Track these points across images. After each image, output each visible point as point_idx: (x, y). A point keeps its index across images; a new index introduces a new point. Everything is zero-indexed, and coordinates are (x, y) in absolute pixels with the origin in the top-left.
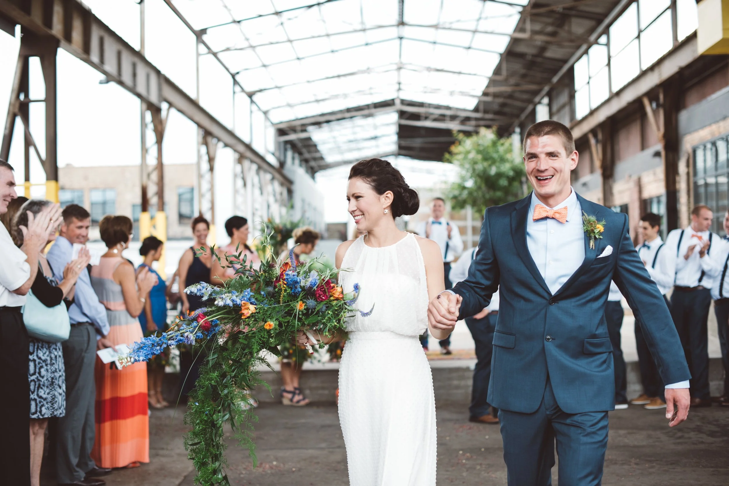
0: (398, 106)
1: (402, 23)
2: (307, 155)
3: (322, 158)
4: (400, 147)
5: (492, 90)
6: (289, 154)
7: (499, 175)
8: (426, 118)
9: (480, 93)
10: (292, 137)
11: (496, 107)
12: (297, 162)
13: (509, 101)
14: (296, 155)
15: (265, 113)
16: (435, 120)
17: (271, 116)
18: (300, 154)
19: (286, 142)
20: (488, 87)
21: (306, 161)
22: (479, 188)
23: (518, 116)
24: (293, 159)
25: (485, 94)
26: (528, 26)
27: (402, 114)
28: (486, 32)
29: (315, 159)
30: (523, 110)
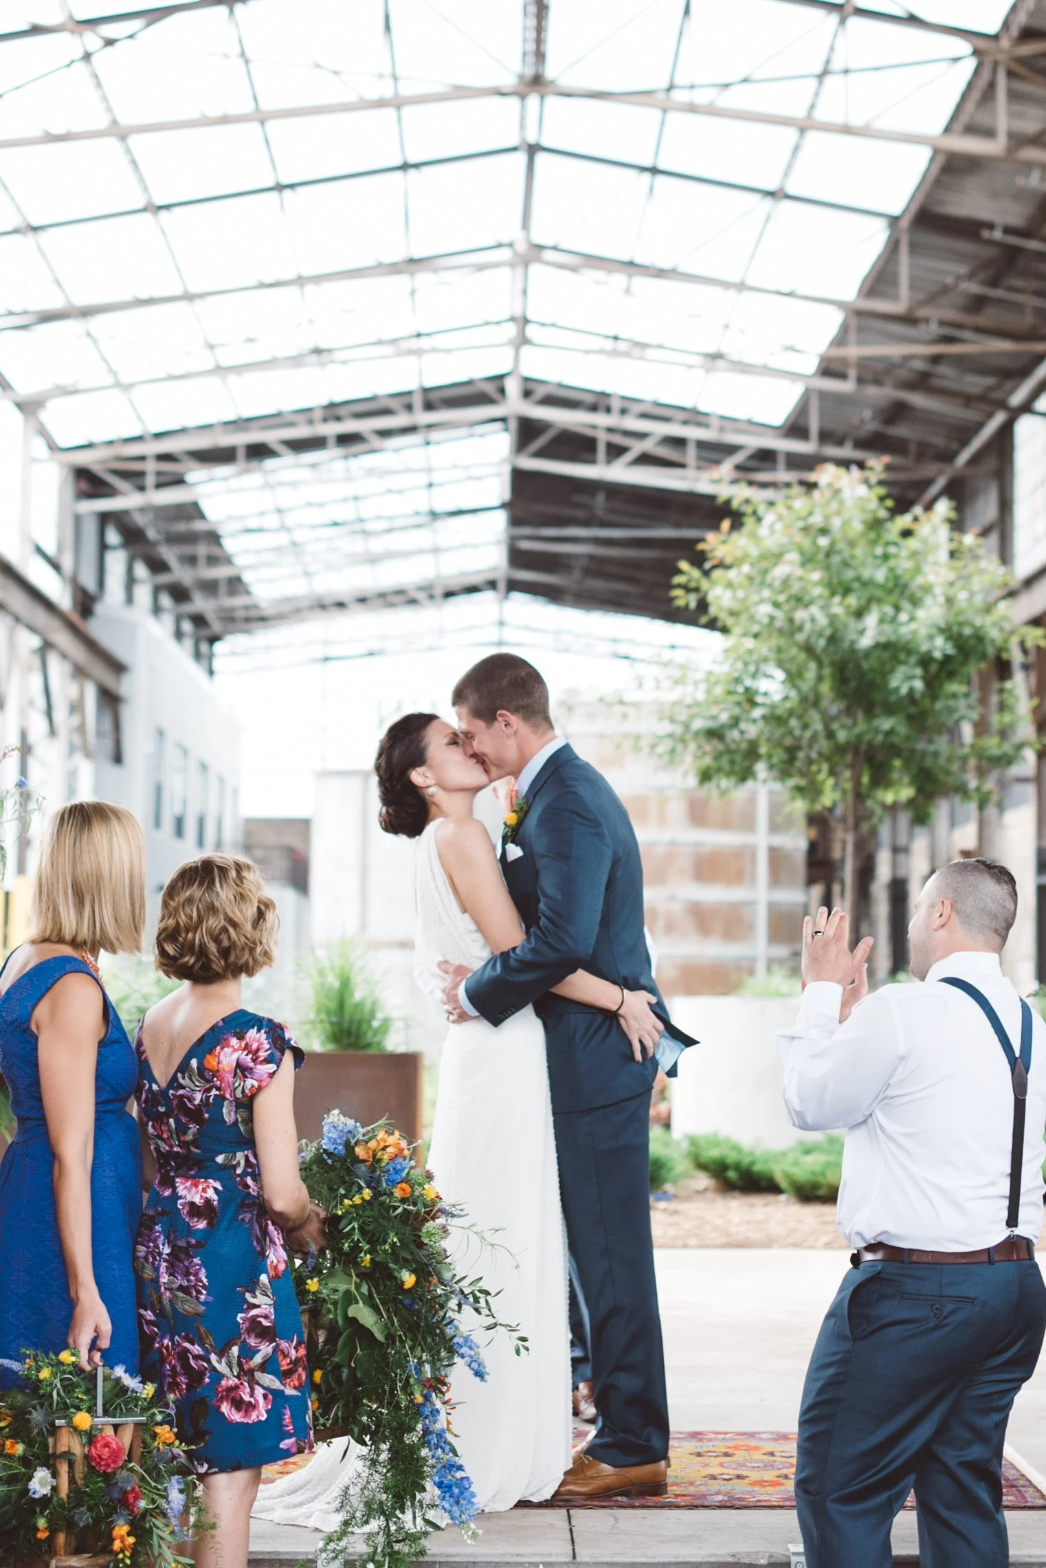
0: (515, 405)
1: (536, 83)
2: (181, 574)
3: (235, 585)
4: (518, 558)
5: (853, 351)
6: (116, 562)
7: (892, 651)
8: (615, 451)
9: (810, 365)
10: (127, 501)
11: (867, 421)
12: (143, 594)
13: (918, 400)
14: (141, 570)
15: (28, 407)
16: (646, 459)
17: (52, 415)
18: (158, 566)
19: (105, 518)
20: (841, 339)
21: (180, 594)
22: (811, 701)
23: (947, 457)
24: (131, 581)
25: (829, 369)
26: (1002, 116)
27: (528, 431)
28: (847, 130)
29: (210, 587)
30: (964, 434)
